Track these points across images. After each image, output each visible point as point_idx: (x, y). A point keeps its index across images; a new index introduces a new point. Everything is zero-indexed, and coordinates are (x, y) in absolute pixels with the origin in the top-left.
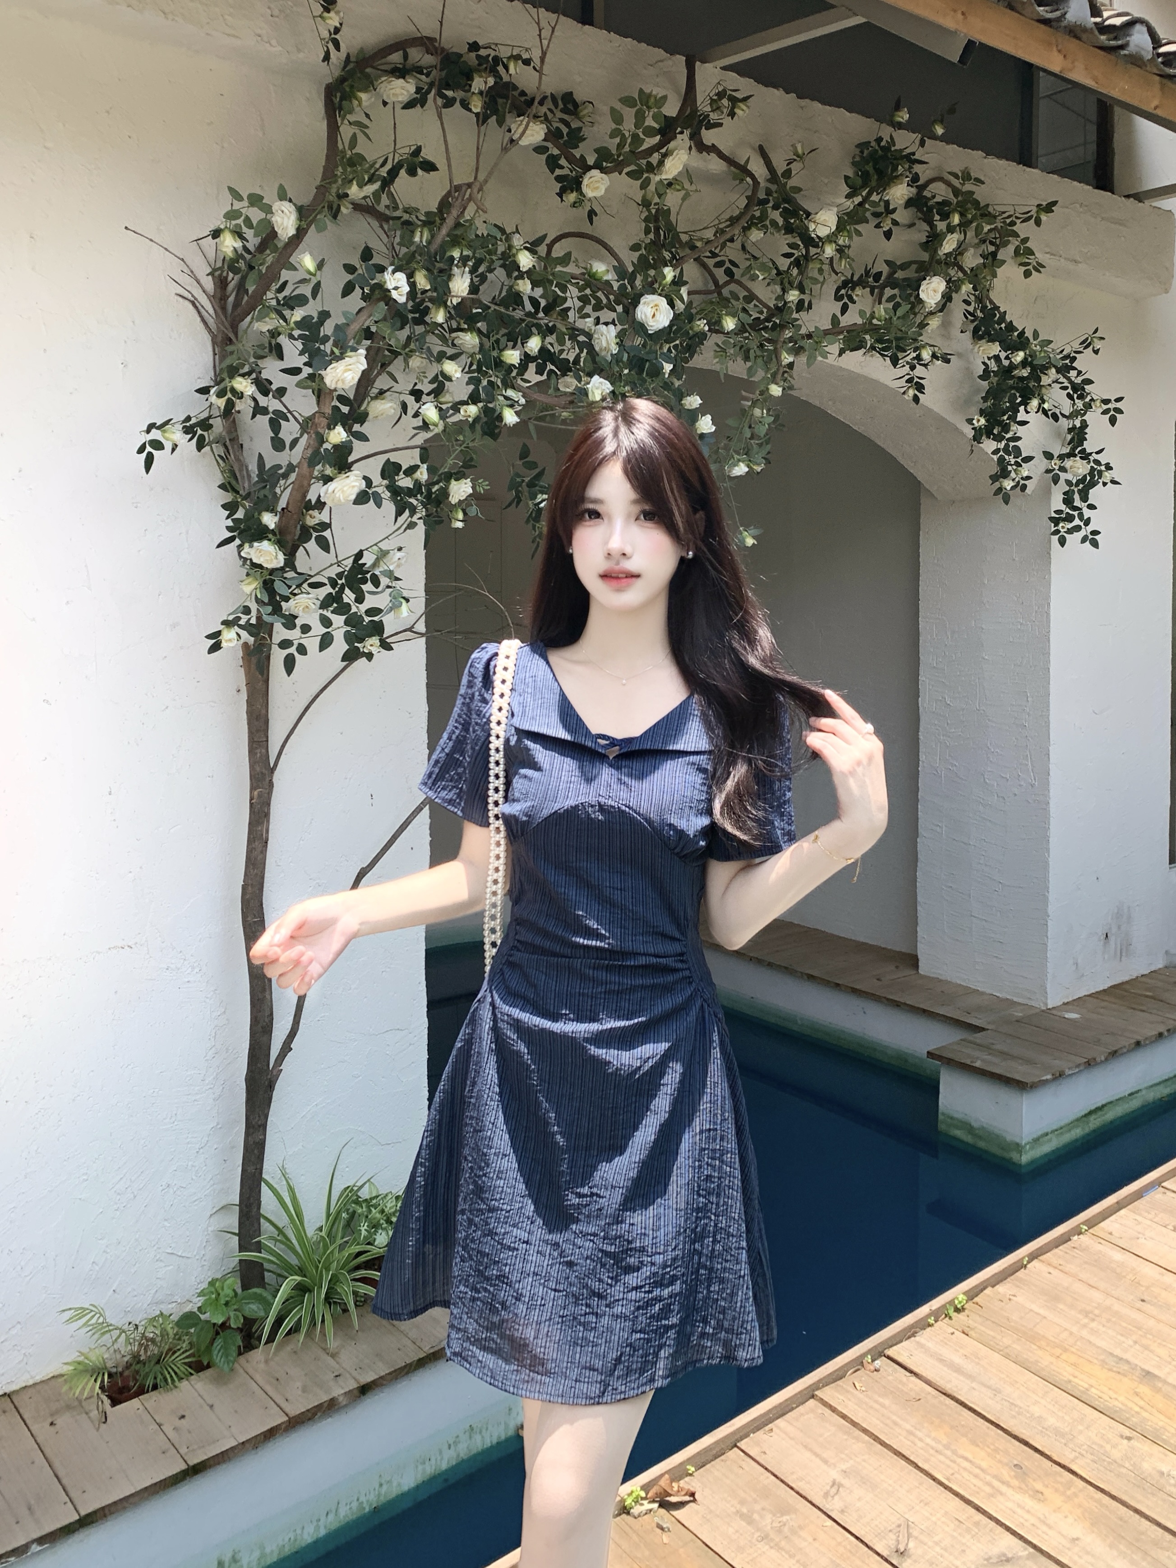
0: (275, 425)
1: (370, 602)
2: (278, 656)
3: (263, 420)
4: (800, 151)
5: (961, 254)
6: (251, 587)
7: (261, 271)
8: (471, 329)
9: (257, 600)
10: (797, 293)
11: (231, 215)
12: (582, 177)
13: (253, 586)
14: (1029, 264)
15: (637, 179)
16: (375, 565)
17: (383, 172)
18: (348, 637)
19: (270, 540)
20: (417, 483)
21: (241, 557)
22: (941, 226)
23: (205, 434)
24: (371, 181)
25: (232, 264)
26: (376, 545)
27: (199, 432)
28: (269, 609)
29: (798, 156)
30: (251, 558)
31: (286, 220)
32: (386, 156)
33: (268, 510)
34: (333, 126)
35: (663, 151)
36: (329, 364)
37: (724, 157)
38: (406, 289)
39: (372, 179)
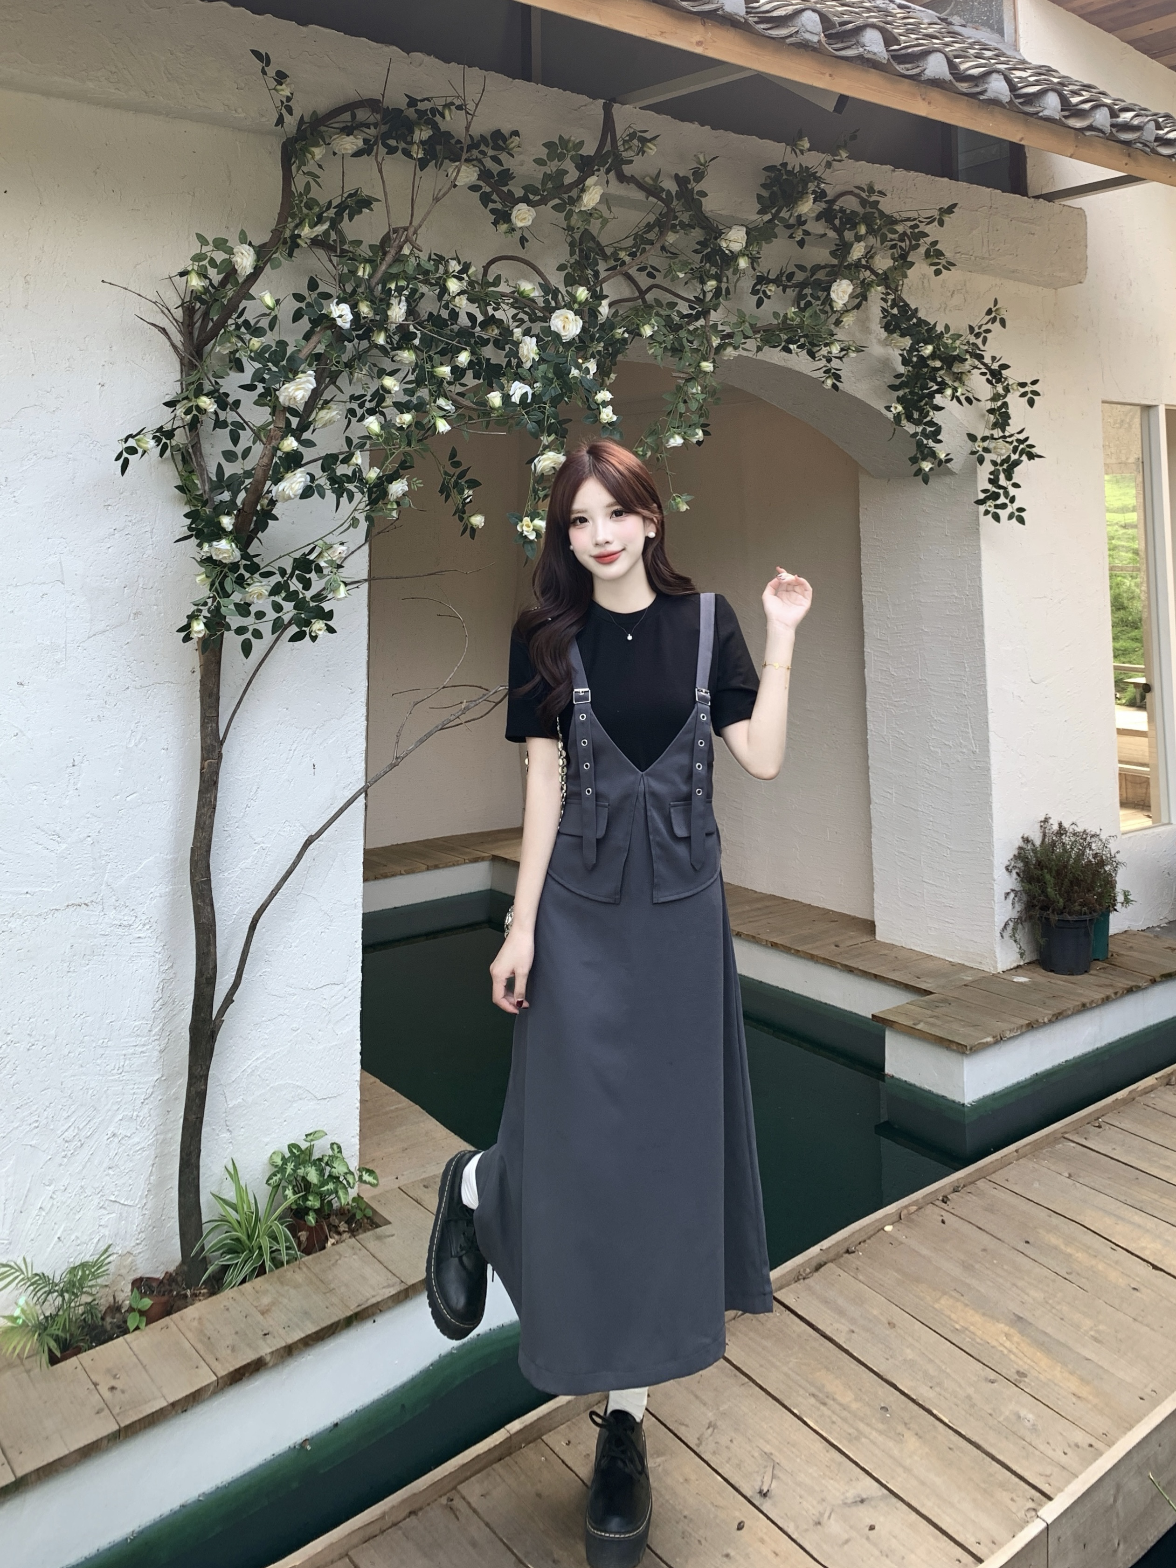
0: (233, 436)
1: (315, 589)
2: (231, 642)
3: (224, 431)
7: (223, 303)
8: (408, 347)
11: (198, 258)
12: (511, 210)
14: (938, 264)
15: (560, 211)
16: (319, 556)
17: (331, 214)
18: (296, 621)
19: (227, 539)
21: (199, 553)
22: (849, 235)
23: (169, 442)
24: (320, 222)
25: (199, 297)
26: (321, 539)
27: (165, 440)
30: (211, 557)
31: (245, 260)
32: (330, 202)
33: (229, 514)
34: (287, 178)
35: (581, 186)
36: (283, 384)
37: (641, 186)
38: (352, 317)
39: (320, 220)
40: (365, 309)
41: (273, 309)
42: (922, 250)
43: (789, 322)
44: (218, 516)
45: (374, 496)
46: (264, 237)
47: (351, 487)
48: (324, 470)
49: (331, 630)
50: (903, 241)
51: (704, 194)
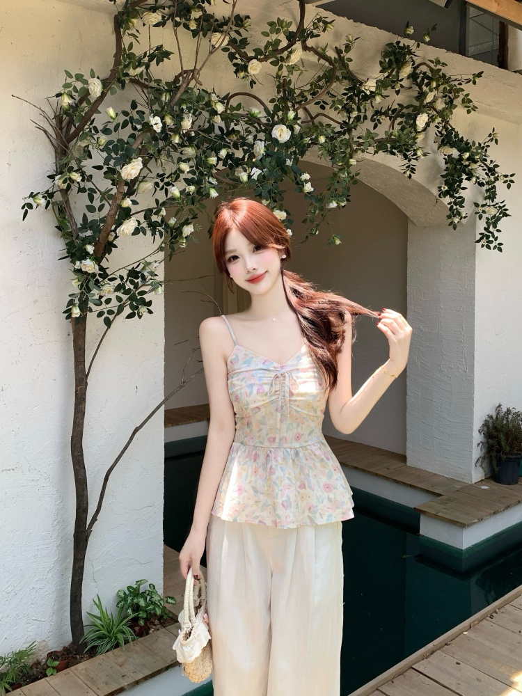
0: (90, 197)
3: (84, 196)
5: (435, 102)
7: (81, 115)
8: (190, 145)
11: (66, 86)
12: (247, 64)
14: (469, 107)
15: (276, 65)
16: (143, 269)
19: (90, 258)
22: (425, 89)
23: (50, 200)
25: (66, 110)
30: (81, 269)
31: (96, 88)
32: (146, 53)
33: (90, 244)
34: (119, 39)
35: (289, 50)
36: (123, 165)
37: (316, 53)
38: (161, 125)
39: (140, 65)
40: (169, 120)
41: (114, 119)
42: (460, 99)
43: (393, 137)
44: (85, 245)
45: (174, 234)
46: (106, 74)
47: (160, 228)
48: (145, 218)
49: (150, 312)
50: (451, 93)
51: (350, 60)
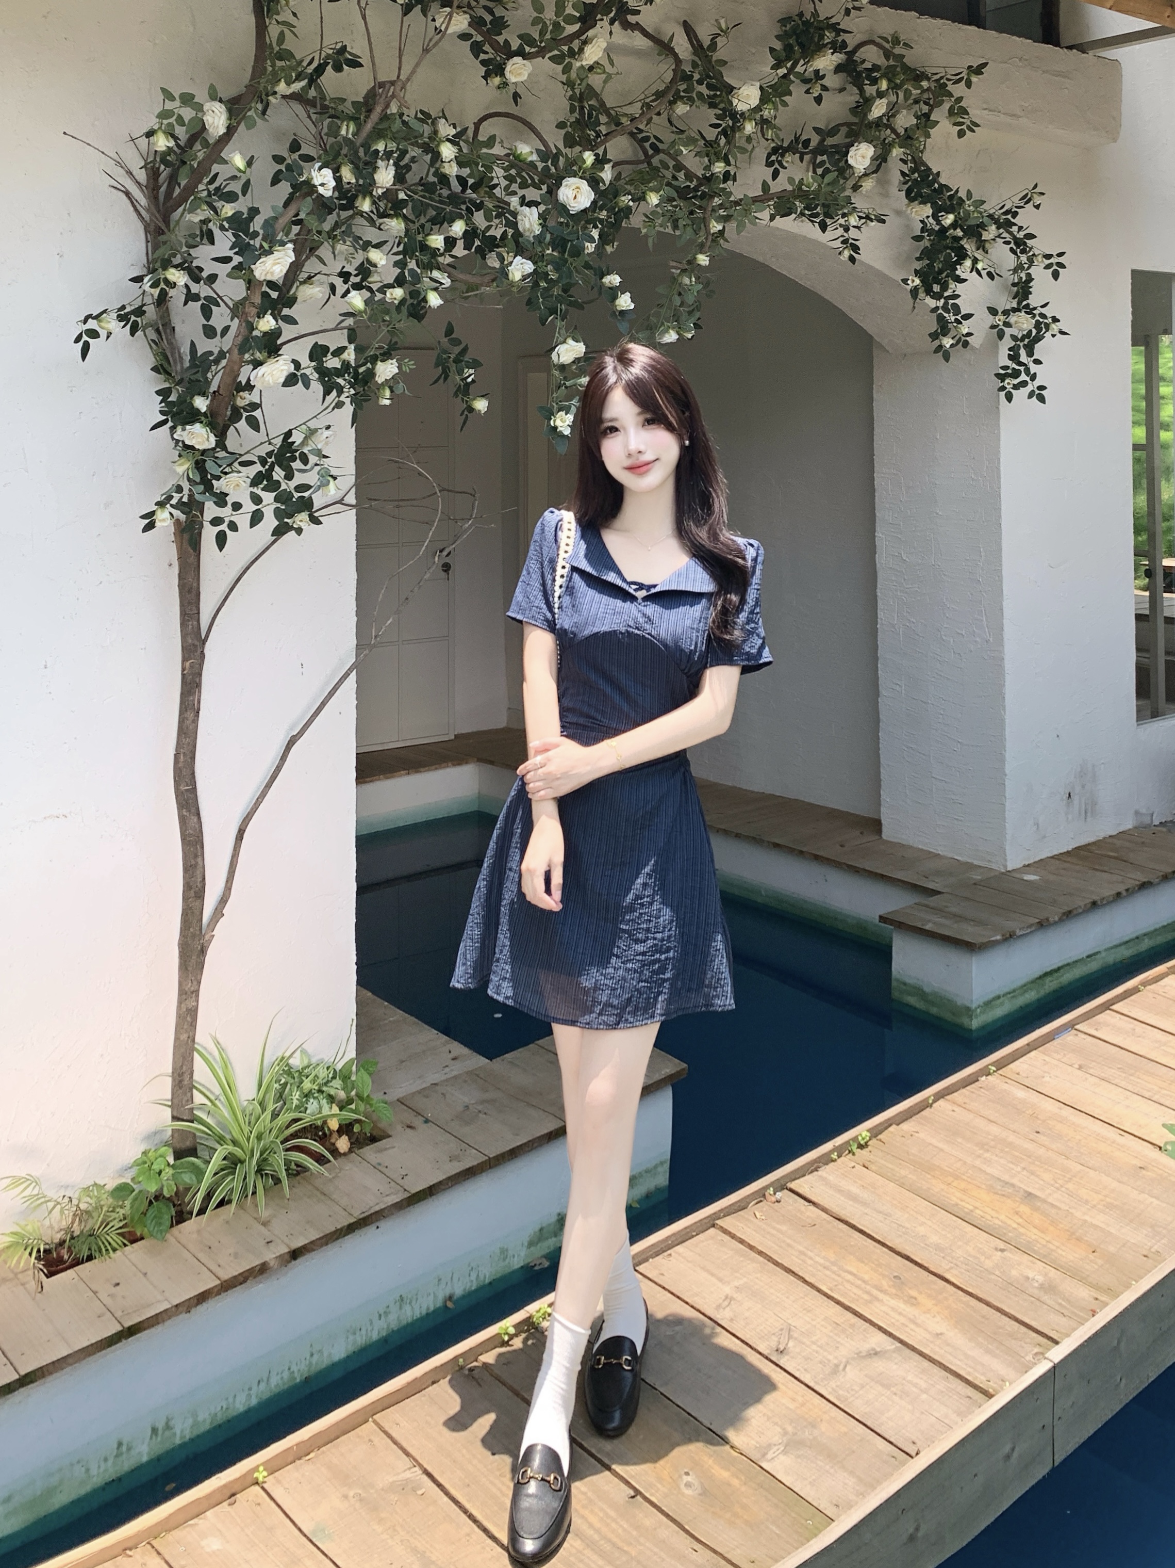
0: (207, 312)
1: (299, 479)
2: (209, 533)
3: (196, 306)
4: (724, 26)
5: (894, 116)
6: (183, 467)
7: (192, 166)
8: (396, 215)
9: (189, 479)
10: (722, 164)
11: (164, 114)
12: (505, 64)
13: (186, 467)
14: (962, 124)
15: (559, 64)
16: (304, 443)
17: (310, 70)
18: (278, 513)
19: (201, 422)
20: (346, 365)
21: (173, 439)
22: (870, 90)
23: (139, 320)
24: (299, 78)
25: (164, 157)
26: (304, 424)
27: (133, 318)
28: (201, 488)
29: (722, 31)
30: (185, 442)
31: (217, 120)
33: (203, 395)
34: (261, 28)
35: (583, 37)
36: (260, 258)
37: (646, 35)
38: (333, 183)
40: (348, 173)
41: (244, 172)
42: (946, 108)
43: (804, 188)
44: (191, 396)
46: (235, 92)
49: (315, 522)
